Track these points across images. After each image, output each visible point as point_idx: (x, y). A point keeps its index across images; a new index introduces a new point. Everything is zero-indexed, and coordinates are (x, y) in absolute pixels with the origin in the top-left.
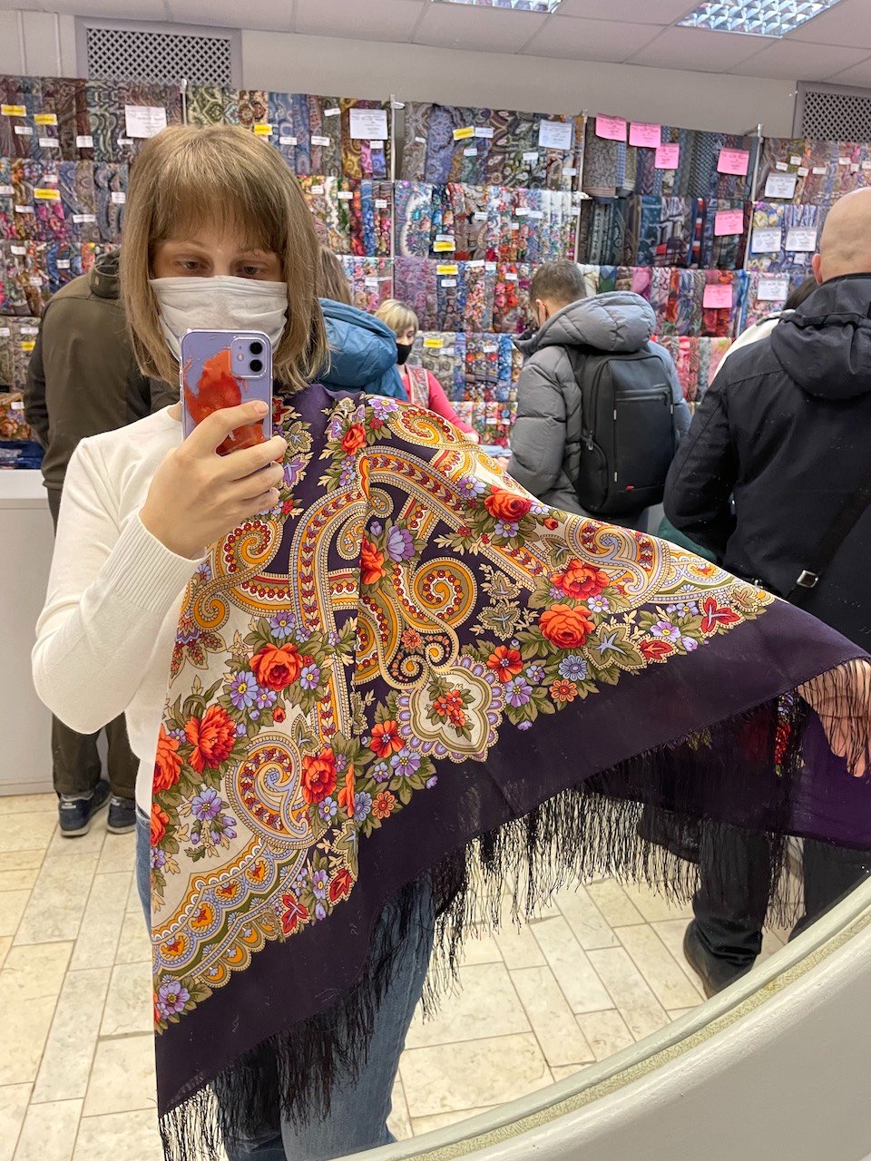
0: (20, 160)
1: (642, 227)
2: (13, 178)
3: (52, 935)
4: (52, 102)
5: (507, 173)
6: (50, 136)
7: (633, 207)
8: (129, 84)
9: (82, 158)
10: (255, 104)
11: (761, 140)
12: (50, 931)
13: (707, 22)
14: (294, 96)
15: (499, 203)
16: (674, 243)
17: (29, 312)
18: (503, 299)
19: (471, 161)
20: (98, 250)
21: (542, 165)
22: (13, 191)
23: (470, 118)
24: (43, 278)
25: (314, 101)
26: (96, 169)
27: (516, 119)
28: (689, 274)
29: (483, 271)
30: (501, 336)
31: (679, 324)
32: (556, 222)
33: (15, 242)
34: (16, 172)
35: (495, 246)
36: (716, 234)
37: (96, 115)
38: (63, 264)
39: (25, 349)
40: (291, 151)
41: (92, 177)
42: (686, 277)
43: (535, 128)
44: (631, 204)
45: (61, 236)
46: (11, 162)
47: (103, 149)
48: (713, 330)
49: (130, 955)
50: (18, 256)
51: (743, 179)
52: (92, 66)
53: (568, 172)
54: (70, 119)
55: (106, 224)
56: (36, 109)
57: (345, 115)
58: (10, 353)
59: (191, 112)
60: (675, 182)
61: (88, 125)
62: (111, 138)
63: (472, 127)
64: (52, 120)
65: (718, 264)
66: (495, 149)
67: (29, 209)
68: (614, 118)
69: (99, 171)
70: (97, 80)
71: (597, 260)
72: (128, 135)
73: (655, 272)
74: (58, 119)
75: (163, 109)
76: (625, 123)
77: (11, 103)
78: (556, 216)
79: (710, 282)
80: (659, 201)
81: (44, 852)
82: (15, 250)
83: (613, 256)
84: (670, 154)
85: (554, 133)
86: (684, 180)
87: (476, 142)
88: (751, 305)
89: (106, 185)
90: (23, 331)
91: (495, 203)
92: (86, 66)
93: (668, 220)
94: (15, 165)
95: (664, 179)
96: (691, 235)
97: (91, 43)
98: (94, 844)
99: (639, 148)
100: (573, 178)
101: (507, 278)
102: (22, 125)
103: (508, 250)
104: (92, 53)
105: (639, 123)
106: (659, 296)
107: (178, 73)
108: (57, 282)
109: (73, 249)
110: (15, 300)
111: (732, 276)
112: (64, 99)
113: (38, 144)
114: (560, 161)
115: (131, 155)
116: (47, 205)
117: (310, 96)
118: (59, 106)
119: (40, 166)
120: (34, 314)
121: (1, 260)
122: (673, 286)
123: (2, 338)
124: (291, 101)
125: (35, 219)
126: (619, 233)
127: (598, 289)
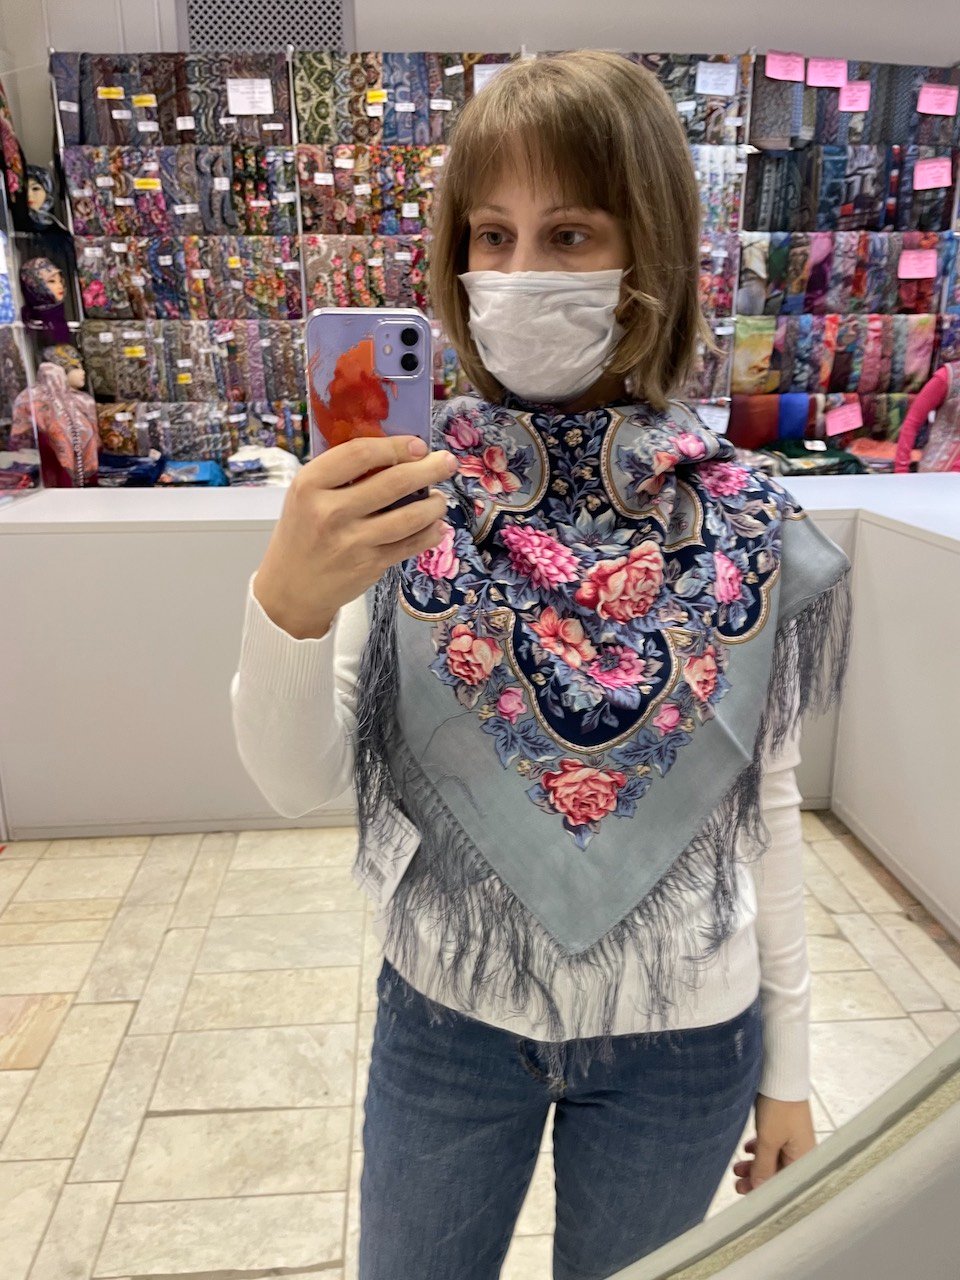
0: (118, 148)
1: (823, 183)
3: (115, 995)
4: (151, 81)
6: (149, 119)
7: (812, 158)
8: (230, 55)
9: (183, 142)
10: (368, 67)
12: (113, 990)
14: (411, 56)
16: (863, 201)
17: (131, 314)
20: (201, 243)
21: (700, 115)
22: (112, 184)
24: (145, 278)
25: (434, 60)
26: (198, 153)
27: (669, 61)
28: (881, 238)
31: (869, 299)
32: (716, 183)
33: (115, 238)
34: (115, 161)
36: (916, 188)
37: (196, 92)
38: (166, 260)
39: (128, 356)
40: (409, 118)
41: (193, 162)
42: (878, 242)
43: (692, 72)
44: (809, 155)
45: (163, 229)
46: (109, 151)
47: (204, 129)
48: (911, 305)
49: (192, 1021)
50: (119, 254)
51: (951, 120)
52: (193, 38)
53: (731, 122)
54: (170, 98)
55: (208, 215)
56: (134, 90)
57: (469, 73)
58: (113, 360)
59: (298, 82)
60: (865, 127)
61: (189, 104)
62: (214, 117)
64: (150, 101)
65: (919, 225)
67: (129, 202)
68: (789, 54)
69: (201, 156)
70: (199, 53)
71: (767, 226)
72: (231, 113)
73: (838, 237)
74: (157, 100)
75: (267, 82)
76: (801, 61)
77: (108, 84)
78: (717, 175)
79: (909, 246)
80: (843, 150)
81: (118, 901)
82: (116, 247)
83: (786, 220)
84: (859, 94)
85: (714, 76)
86: (876, 124)
89: (208, 169)
90: (127, 335)
92: (187, 38)
93: (855, 174)
94: (114, 153)
95: (851, 125)
96: (885, 190)
97: (192, 12)
98: (172, 894)
99: (820, 89)
100: (739, 129)
102: (119, 108)
104: (193, 23)
105: (819, 58)
106: (843, 266)
107: (285, 38)
108: (160, 281)
109: (175, 244)
110: (118, 302)
111: (936, 239)
112: (163, 77)
113: (137, 129)
114: (722, 111)
115: (234, 135)
116: (148, 197)
117: (430, 54)
118: (158, 85)
119: (139, 154)
120: (137, 316)
121: (102, 259)
122: (861, 253)
123: (105, 344)
124: (408, 61)
125: (135, 212)
126: (795, 191)
127: (768, 261)
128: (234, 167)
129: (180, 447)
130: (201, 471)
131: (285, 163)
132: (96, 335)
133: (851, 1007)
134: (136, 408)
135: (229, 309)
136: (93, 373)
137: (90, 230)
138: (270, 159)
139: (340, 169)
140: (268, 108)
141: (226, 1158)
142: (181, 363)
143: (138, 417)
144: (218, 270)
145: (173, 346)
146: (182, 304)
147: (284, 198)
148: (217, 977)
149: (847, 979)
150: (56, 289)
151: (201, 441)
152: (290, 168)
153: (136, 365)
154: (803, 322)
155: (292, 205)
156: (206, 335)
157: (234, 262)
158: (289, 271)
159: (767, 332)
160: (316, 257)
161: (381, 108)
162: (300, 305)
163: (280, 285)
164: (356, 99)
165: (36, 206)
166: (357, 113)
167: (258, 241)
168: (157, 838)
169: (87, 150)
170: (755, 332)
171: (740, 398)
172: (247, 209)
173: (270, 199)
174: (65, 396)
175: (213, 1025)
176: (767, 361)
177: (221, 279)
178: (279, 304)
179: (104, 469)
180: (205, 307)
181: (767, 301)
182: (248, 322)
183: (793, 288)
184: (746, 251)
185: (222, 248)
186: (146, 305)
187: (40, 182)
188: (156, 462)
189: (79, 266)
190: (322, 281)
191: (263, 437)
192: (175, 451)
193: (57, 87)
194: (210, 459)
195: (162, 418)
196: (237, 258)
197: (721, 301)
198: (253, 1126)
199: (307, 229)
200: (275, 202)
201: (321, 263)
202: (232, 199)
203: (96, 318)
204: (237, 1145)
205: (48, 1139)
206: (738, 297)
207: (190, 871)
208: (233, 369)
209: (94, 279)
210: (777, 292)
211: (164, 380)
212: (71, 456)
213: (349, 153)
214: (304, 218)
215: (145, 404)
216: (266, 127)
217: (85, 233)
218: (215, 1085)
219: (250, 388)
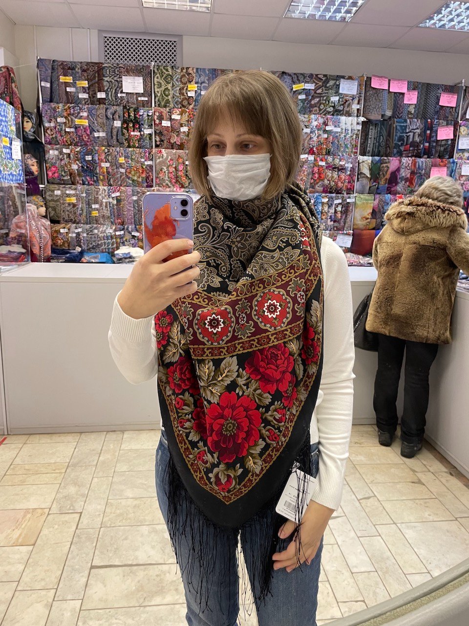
0: (68, 105)
1: (396, 135)
2: (65, 114)
3: (69, 509)
4: (86, 75)
5: (321, 108)
6: (84, 92)
7: (391, 124)
8: (124, 65)
9: (99, 104)
10: (189, 74)
11: (464, 88)
12: (68, 507)
13: (435, 23)
14: (209, 70)
15: (317, 123)
16: (414, 144)
17: (71, 182)
18: (317, 175)
19: (302, 102)
20: (106, 150)
21: (341, 103)
22: (65, 121)
23: (302, 79)
24: (78, 165)
25: (219, 72)
26: (107, 109)
27: (327, 78)
28: (422, 161)
29: (307, 161)
30: (315, 195)
32: (348, 134)
33: (65, 146)
34: (66, 111)
35: (314, 146)
36: (438, 139)
37: (107, 81)
38: (89, 158)
39: (68, 202)
41: (104, 113)
42: (420, 162)
43: (337, 83)
44: (390, 123)
45: (88, 143)
46: (64, 106)
47: (110, 99)
49: (110, 522)
50: (66, 154)
51: (454, 109)
52: (106, 56)
53: (355, 107)
54: (95, 83)
55: (110, 137)
56: (77, 78)
58: (60, 203)
59: (156, 79)
60: (415, 111)
61: (103, 87)
62: (115, 93)
63: (303, 84)
64: (85, 84)
65: (439, 156)
66: (315, 95)
67: (73, 130)
68: (381, 77)
70: (108, 63)
71: (370, 154)
72: (124, 91)
73: (403, 160)
74: (88, 84)
75: (142, 78)
76: (387, 80)
77: (65, 75)
78: (348, 130)
79: (434, 165)
80: (406, 121)
81: (67, 464)
82: (65, 151)
83: (379, 152)
84: (412, 96)
85: (348, 86)
86: (420, 110)
87: (305, 91)
88: (458, 178)
89: (112, 117)
90: (68, 192)
91: (315, 123)
92: (103, 56)
93: (410, 132)
94: (66, 107)
95: (409, 110)
96: (424, 140)
97: (106, 44)
98: (93, 461)
99: (395, 93)
100: (358, 110)
101: (320, 164)
102: (70, 86)
103: (321, 149)
104: (106, 49)
105: (395, 79)
106: (405, 173)
107: (149, 59)
108: (85, 167)
109: (94, 150)
110: (64, 177)
111: (447, 162)
112: (91, 73)
113: (78, 96)
114: (351, 101)
115: (124, 102)
116: (82, 128)
117: (218, 70)
118: (89, 77)
119: (78, 108)
120: (73, 183)
121: (58, 156)
122: (413, 168)
123: (57, 196)
124: (207, 72)
125: (75, 135)
126: (383, 139)
127: (370, 170)
128: (124, 116)
129: (91, 246)
130: (100, 257)
131: (148, 115)
132: (53, 191)
133: (429, 515)
134: (70, 226)
135: (118, 182)
136: (50, 209)
137: (52, 142)
138: (141, 114)
139: (174, 119)
140: (141, 90)
141: (134, 588)
142: (94, 206)
143: (71, 231)
144: (114, 164)
145: (90, 198)
146: (95, 178)
147: (147, 131)
148: (120, 501)
149: (425, 503)
150: (35, 169)
151: (102, 243)
152: (150, 118)
153: (72, 206)
154: (387, 197)
155: (150, 135)
156: (106, 194)
157: (122, 160)
158: (148, 165)
159: (370, 202)
160: (161, 159)
161: (194, 92)
162: (152, 182)
163: (143, 171)
164: (183, 88)
165: (27, 130)
166: (183, 94)
167: (134, 150)
168: (83, 434)
169: (53, 105)
170: (365, 202)
171: (357, 232)
172: (128, 136)
173: (140, 132)
174: (36, 219)
175: (120, 524)
176: (370, 215)
177: (115, 167)
178: (142, 180)
179: (54, 255)
180: (106, 180)
181: (370, 187)
182: (127, 188)
183: (382, 182)
184: (361, 165)
185: (116, 153)
186: (78, 178)
187: (30, 119)
188: (79, 252)
189: (46, 159)
190: (163, 170)
191: (131, 242)
192: (89, 247)
193: (40, 75)
194: (105, 252)
195: (83, 232)
196: (124, 158)
197: (349, 187)
198: (145, 573)
199: (157, 146)
200: (142, 133)
201: (163, 162)
202: (122, 131)
203: (53, 183)
204: (139, 582)
205: (42, 579)
206: (357, 186)
207: (101, 450)
208: (119, 210)
209: (54, 165)
210: (374, 184)
211: (85, 214)
212: (38, 248)
213: (179, 112)
214: (156, 141)
215: (75, 225)
216: (139, 99)
217: (50, 144)
218: (124, 552)
219: (126, 219)
